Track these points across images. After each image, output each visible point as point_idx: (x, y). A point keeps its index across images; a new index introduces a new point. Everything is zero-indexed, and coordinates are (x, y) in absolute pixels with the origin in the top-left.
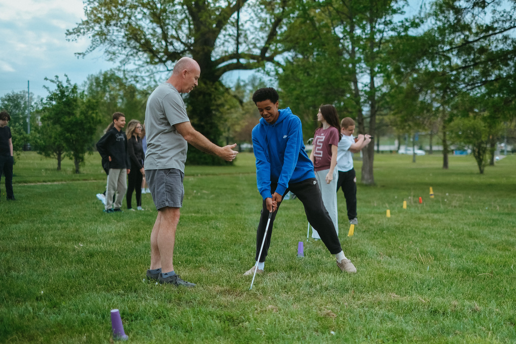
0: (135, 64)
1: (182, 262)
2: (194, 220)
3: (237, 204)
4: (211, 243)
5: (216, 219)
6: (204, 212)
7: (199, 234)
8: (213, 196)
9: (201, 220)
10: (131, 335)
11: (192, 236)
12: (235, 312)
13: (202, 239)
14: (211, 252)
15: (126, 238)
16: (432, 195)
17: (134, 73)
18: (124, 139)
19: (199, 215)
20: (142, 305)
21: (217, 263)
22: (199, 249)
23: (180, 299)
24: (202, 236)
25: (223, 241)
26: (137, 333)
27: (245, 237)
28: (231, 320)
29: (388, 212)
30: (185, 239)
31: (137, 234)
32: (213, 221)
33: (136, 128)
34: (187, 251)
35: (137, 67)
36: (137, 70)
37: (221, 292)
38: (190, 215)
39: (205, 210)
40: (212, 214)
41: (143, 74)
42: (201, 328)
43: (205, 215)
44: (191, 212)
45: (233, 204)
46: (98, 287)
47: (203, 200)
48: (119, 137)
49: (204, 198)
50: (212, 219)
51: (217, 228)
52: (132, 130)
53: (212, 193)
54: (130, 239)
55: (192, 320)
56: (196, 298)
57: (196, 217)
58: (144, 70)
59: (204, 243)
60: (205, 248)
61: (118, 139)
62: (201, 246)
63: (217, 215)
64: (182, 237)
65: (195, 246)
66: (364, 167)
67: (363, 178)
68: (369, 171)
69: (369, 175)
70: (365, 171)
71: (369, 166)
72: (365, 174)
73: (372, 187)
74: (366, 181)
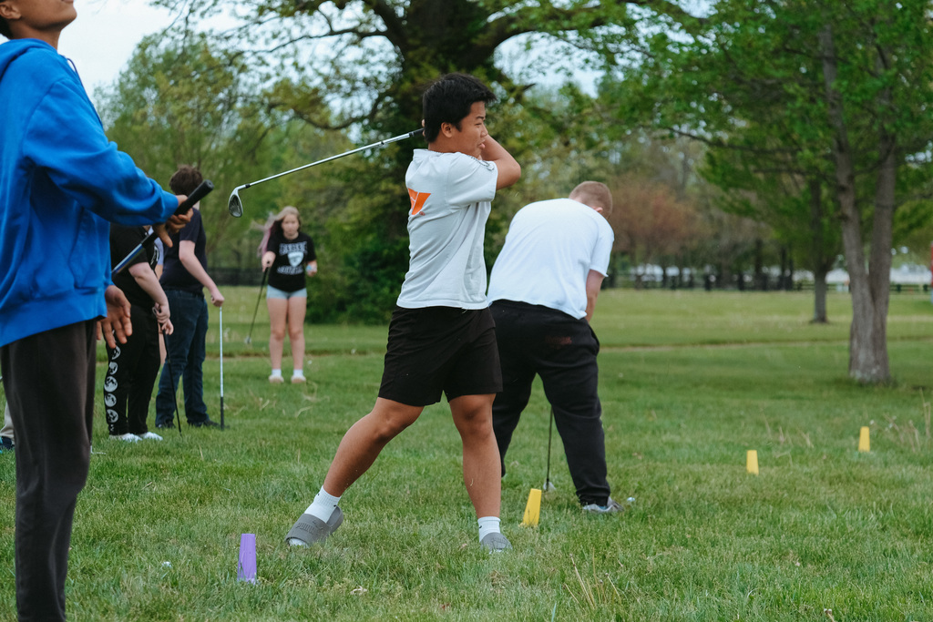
0: (234, 13)
17: (233, 41)
35: (242, 23)
36: (243, 32)
41: (260, 46)
58: (263, 33)
66: (857, 329)
67: (852, 363)
68: (874, 339)
69: (875, 350)
70: (859, 341)
71: (874, 325)
72: (859, 347)
73: (876, 389)
74: (863, 371)
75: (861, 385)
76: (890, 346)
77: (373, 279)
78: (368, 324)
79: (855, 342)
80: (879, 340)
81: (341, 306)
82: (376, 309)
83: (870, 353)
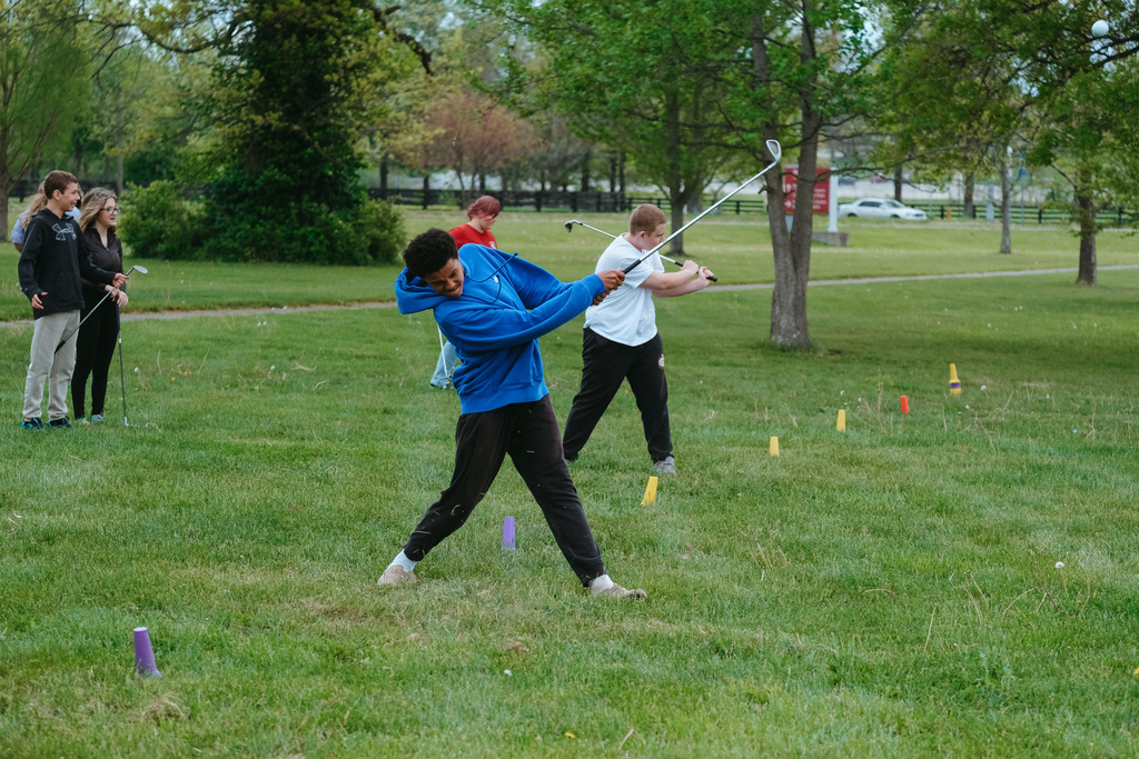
1: (248, 556)
2: (271, 458)
3: (386, 411)
4: (311, 517)
5: (327, 455)
6: (298, 433)
7: (283, 493)
8: (323, 382)
9: (291, 456)
10: (168, 670)
11: (266, 498)
12: (348, 645)
13: (290, 505)
14: (309, 536)
15: (114, 501)
16: (954, 385)
18: (74, 236)
19: (285, 443)
20: (178, 629)
21: (322, 559)
22: (284, 529)
23: (246, 624)
24: (290, 499)
25: (340, 510)
26: (177, 668)
27: (390, 503)
28: (341, 655)
29: (774, 441)
30: (252, 505)
31: (139, 494)
32: (319, 461)
33: (102, 209)
34: (257, 533)
37: (326, 613)
38: (261, 441)
39: (298, 427)
40: (318, 443)
42: (286, 662)
43: (299, 443)
44: (263, 434)
45: (375, 411)
46: (86, 600)
47: (294, 397)
48: (63, 231)
49: (299, 390)
50: (316, 454)
51: (326, 480)
52: (93, 214)
53: (320, 373)
54: (124, 505)
55: (271, 652)
56: (278, 620)
57: (275, 448)
59: (294, 515)
60: (298, 527)
61: (60, 235)
62: (287, 522)
63: (329, 444)
64: (244, 500)
65: (275, 523)
66: (779, 295)
67: (774, 328)
68: (795, 306)
69: (796, 317)
70: (781, 307)
71: (796, 293)
72: (781, 314)
73: (798, 354)
74: (784, 336)
75: (783, 349)
76: (811, 314)
77: (230, 212)
78: (227, 260)
79: (777, 308)
80: (799, 307)
81: (197, 241)
82: (236, 245)
83: (791, 318)
